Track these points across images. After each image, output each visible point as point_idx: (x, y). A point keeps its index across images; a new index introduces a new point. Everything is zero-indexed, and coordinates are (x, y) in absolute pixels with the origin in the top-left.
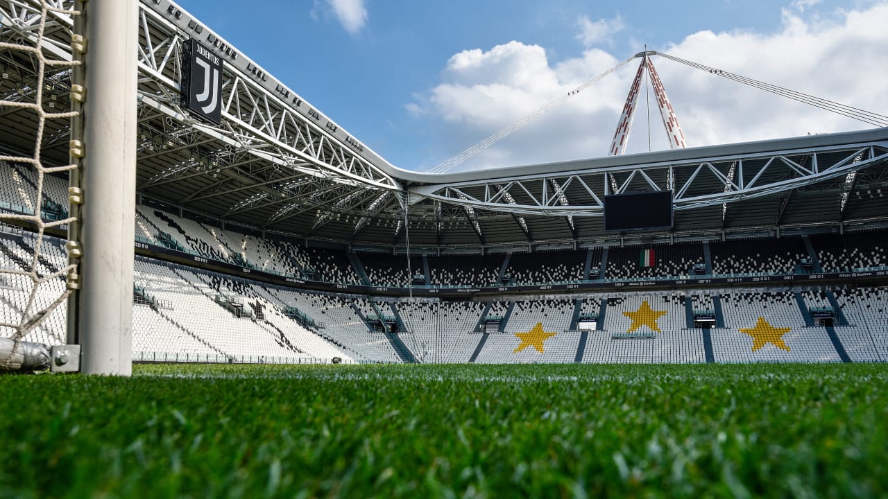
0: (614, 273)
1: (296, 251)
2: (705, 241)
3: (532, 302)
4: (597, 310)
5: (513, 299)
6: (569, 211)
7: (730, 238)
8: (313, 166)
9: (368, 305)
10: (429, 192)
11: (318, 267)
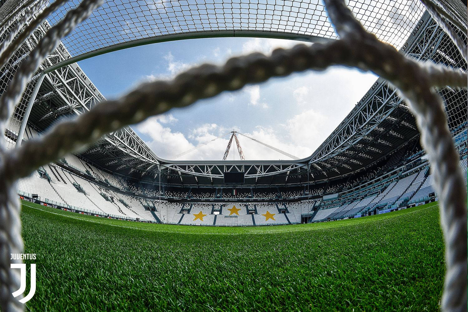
0: (224, 196)
1: (123, 180)
2: (251, 188)
3: (198, 204)
4: (220, 208)
5: (192, 203)
6: (212, 176)
7: (258, 187)
8: (135, 154)
9: (145, 201)
10: (168, 166)
11: (130, 186)
